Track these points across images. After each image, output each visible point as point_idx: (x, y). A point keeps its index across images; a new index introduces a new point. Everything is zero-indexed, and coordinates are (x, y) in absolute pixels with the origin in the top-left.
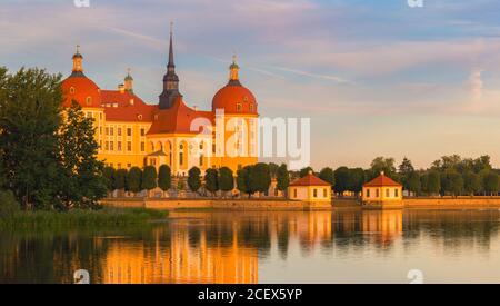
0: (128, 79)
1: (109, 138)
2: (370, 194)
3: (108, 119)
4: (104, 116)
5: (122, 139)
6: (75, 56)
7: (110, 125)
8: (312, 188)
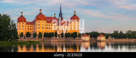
0: (55, 14)
1: (47, 27)
2: (99, 38)
3: (47, 23)
4: (46, 22)
5: (50, 27)
6: (40, 10)
7: (47, 24)
8: (85, 37)
